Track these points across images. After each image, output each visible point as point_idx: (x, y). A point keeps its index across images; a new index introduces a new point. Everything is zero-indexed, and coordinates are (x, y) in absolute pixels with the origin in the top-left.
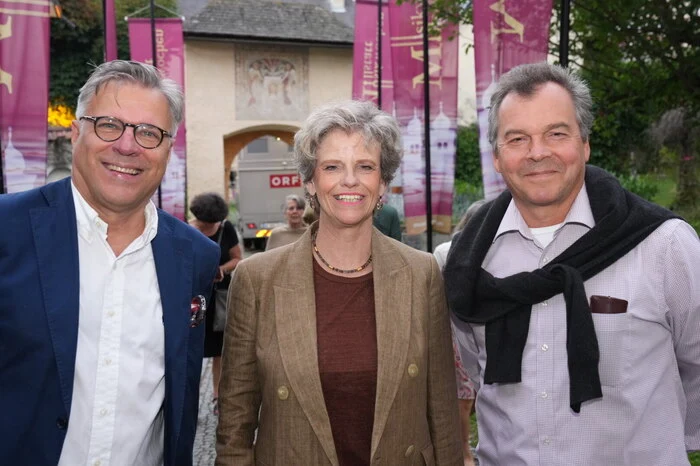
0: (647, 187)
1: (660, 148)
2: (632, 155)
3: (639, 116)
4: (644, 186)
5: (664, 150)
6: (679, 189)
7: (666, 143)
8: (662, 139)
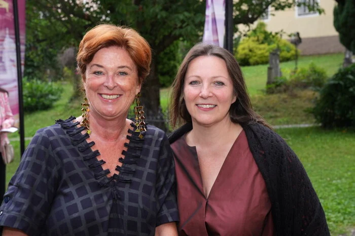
0: (58, 89)
1: (63, 68)
2: (48, 71)
3: (51, 50)
4: (57, 88)
5: (66, 69)
6: (74, 89)
7: (66, 65)
8: (64, 63)
